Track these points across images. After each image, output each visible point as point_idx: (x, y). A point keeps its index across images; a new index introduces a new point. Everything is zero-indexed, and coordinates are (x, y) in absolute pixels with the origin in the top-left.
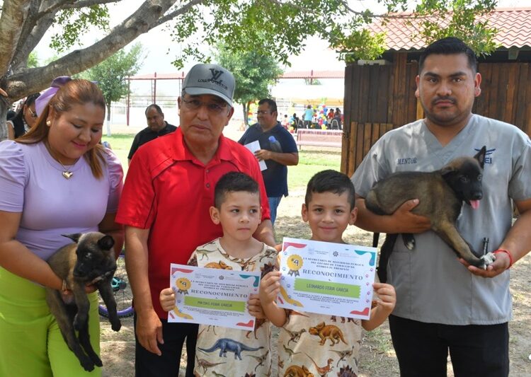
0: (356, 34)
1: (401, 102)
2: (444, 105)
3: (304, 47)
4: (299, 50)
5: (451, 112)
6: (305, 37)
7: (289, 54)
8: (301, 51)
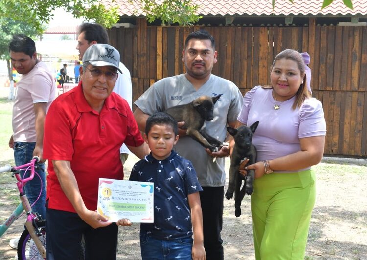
0: (94, 8)
1: (143, 59)
2: (199, 66)
3: (52, 17)
4: (48, 19)
5: (201, 71)
6: (53, 9)
7: (40, 22)
8: (51, 19)
